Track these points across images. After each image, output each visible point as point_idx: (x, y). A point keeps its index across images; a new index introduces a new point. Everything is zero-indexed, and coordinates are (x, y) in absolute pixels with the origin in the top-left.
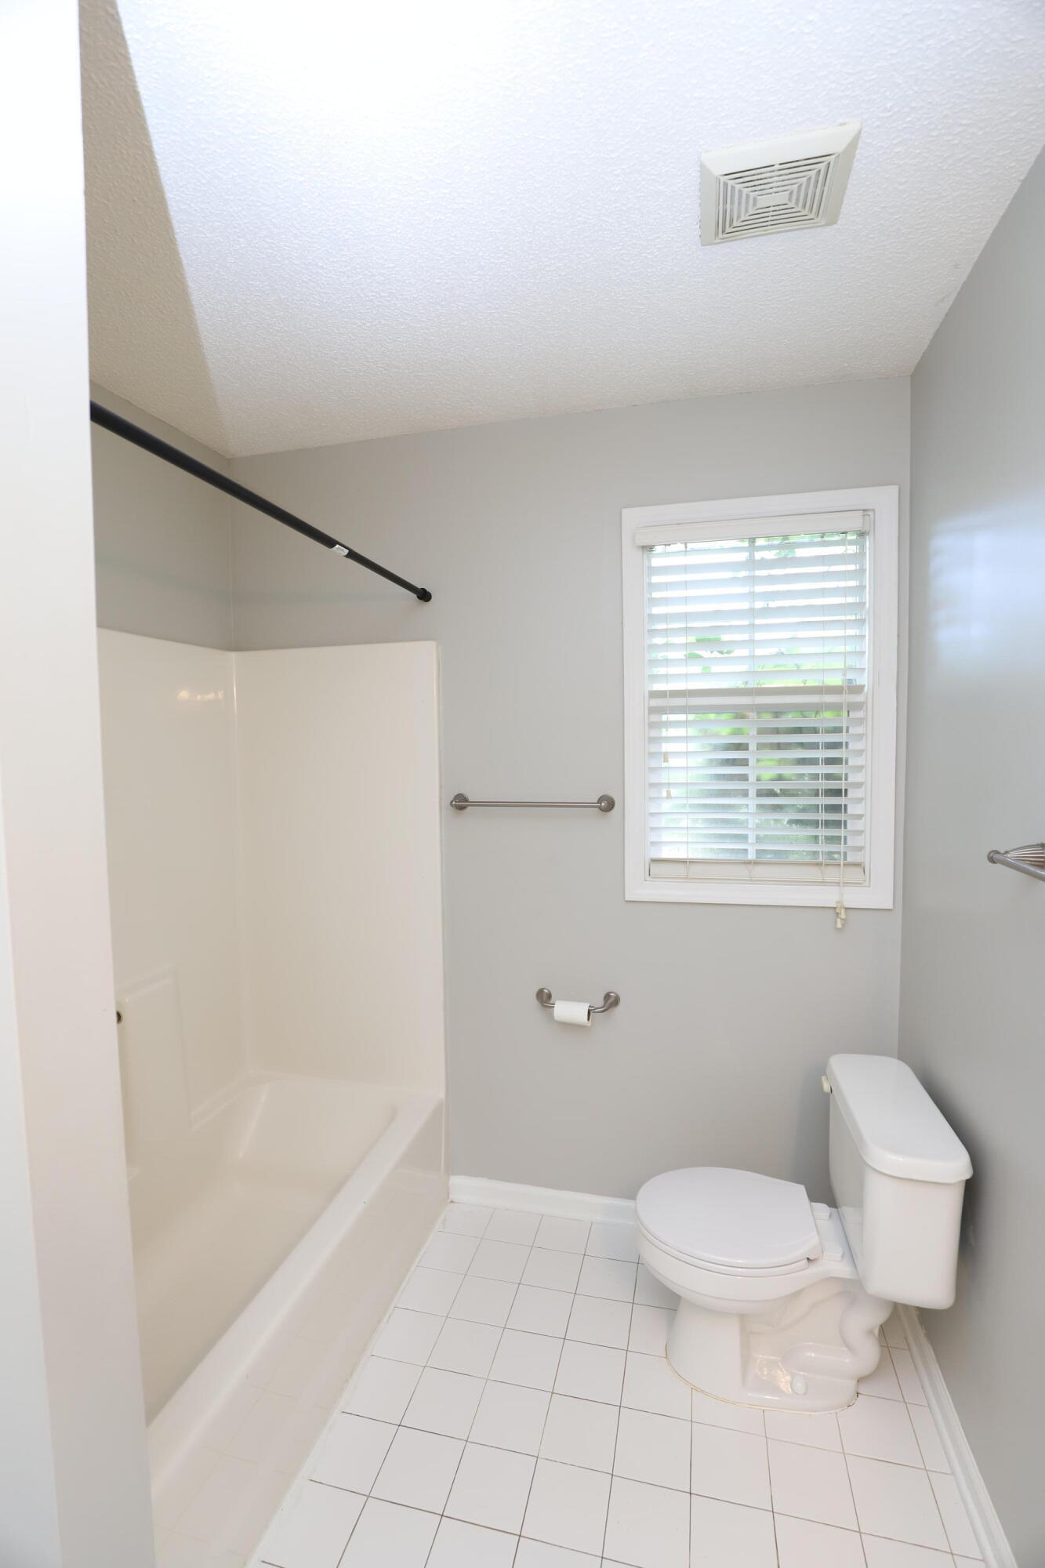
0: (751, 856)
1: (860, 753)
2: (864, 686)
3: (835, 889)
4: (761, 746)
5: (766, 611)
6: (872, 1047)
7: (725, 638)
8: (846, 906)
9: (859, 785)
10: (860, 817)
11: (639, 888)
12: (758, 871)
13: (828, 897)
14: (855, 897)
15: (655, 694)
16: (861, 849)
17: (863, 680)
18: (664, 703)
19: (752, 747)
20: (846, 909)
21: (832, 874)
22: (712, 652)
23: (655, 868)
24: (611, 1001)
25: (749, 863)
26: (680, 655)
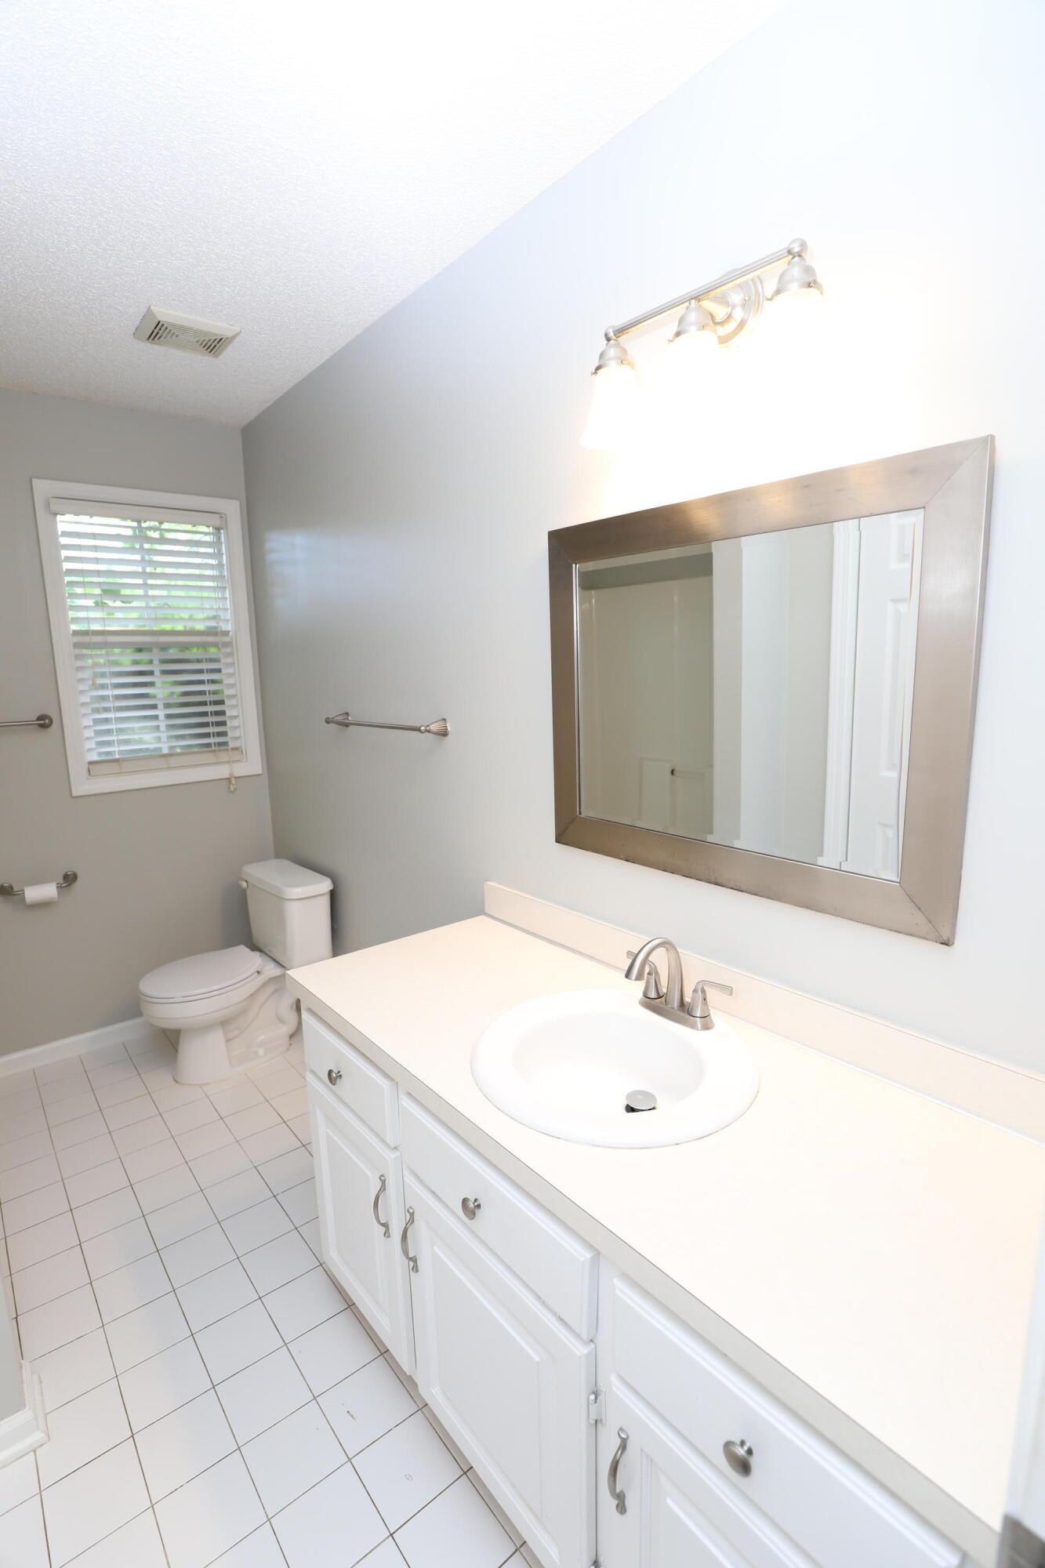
0: (165, 751)
1: (231, 675)
2: (229, 632)
3: (227, 767)
4: (165, 672)
5: (152, 575)
6: (259, 857)
7: (125, 592)
8: (236, 775)
9: (233, 696)
10: (236, 717)
11: (83, 786)
12: (173, 761)
13: (222, 771)
14: (240, 770)
15: (76, 633)
16: (238, 738)
17: (228, 627)
18: (87, 641)
19: (157, 673)
20: (236, 778)
21: (223, 756)
22: (115, 601)
23: (93, 768)
24: (70, 879)
25: (165, 756)
26: (90, 603)
